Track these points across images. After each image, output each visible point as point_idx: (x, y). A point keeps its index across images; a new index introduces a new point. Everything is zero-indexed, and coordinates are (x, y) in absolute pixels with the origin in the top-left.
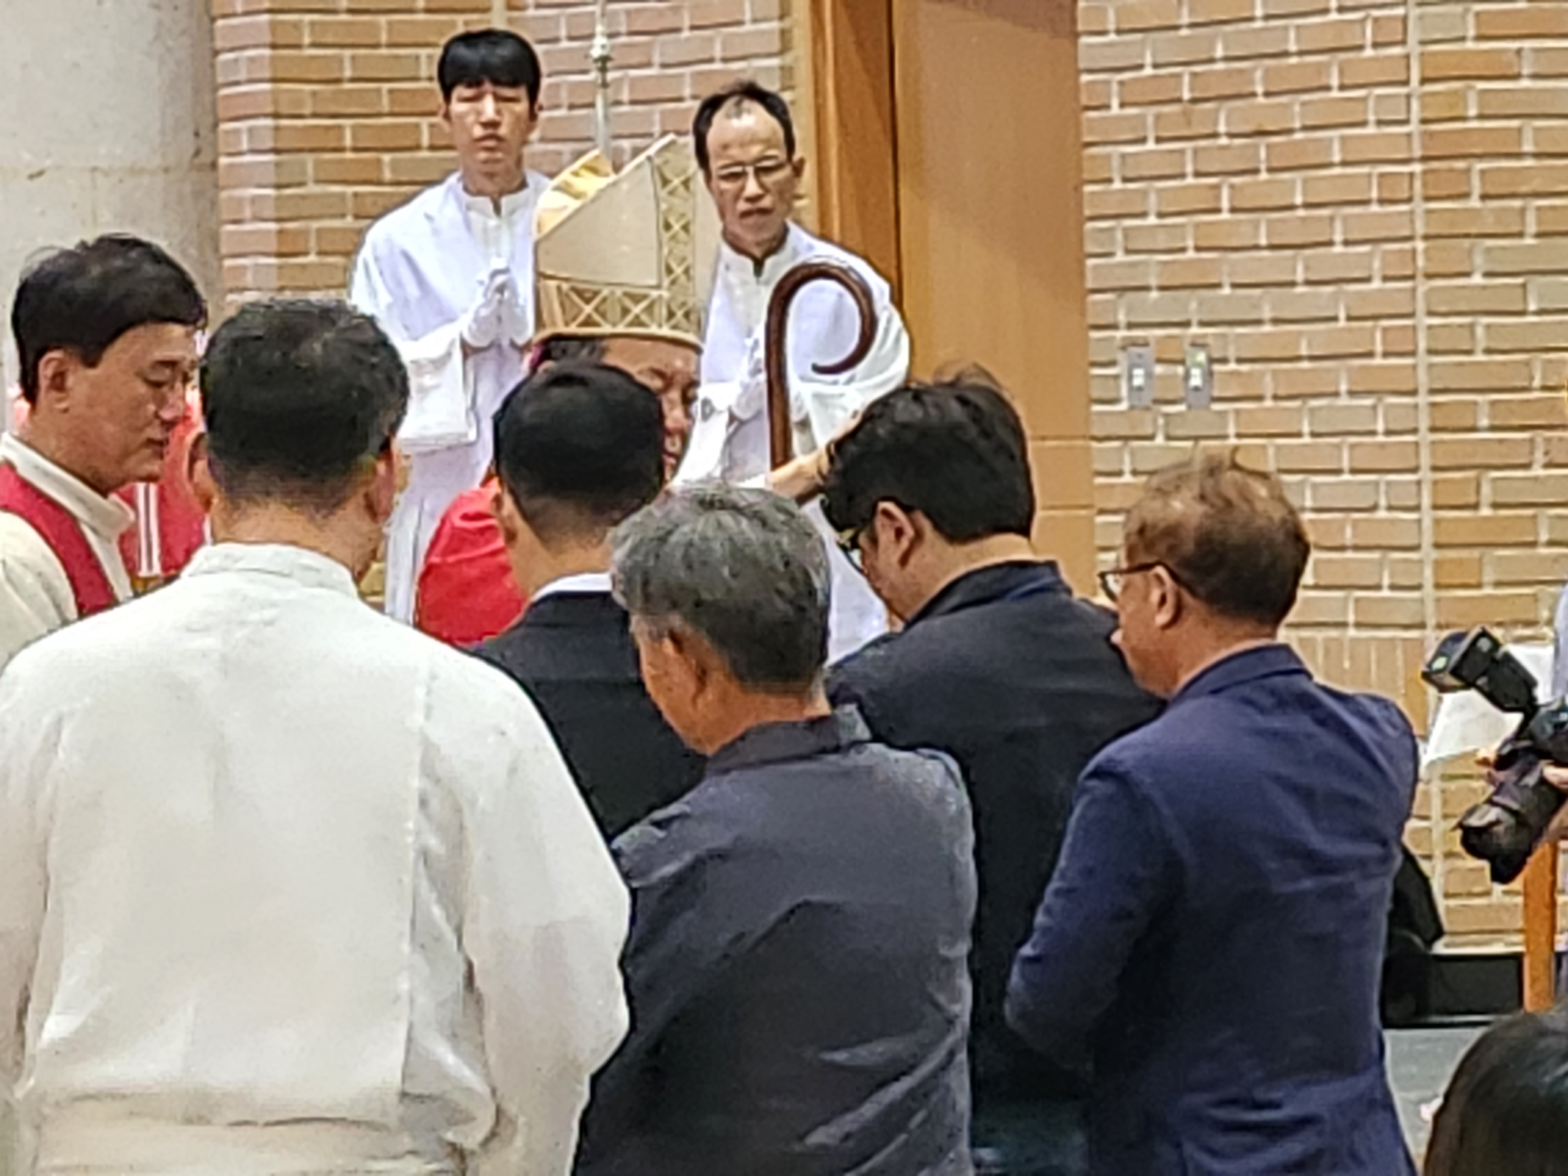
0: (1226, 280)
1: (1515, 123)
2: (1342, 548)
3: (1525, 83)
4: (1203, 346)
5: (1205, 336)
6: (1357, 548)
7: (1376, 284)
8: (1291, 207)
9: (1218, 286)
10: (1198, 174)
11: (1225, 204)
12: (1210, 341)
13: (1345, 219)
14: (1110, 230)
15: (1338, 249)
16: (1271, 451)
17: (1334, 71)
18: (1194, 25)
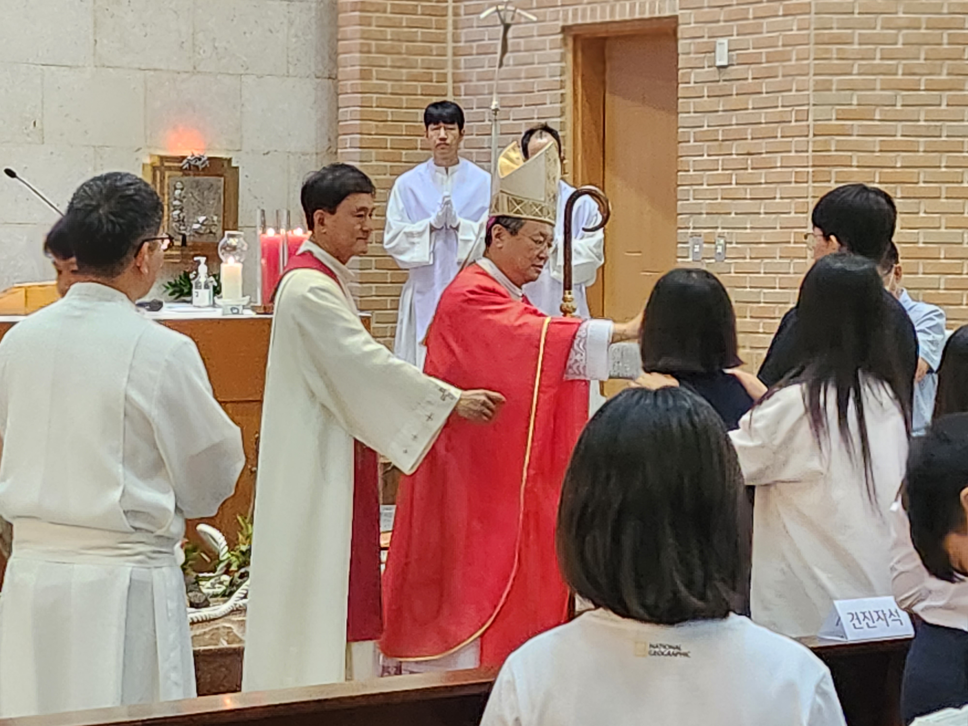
0: (733, 211)
1: (850, 154)
3: (854, 138)
4: (723, 237)
5: (724, 233)
7: (792, 215)
8: (760, 184)
9: (730, 213)
10: (723, 169)
11: (734, 182)
12: (726, 235)
13: (781, 189)
14: (688, 190)
15: (777, 200)
16: (748, 279)
17: (779, 130)
18: (724, 111)
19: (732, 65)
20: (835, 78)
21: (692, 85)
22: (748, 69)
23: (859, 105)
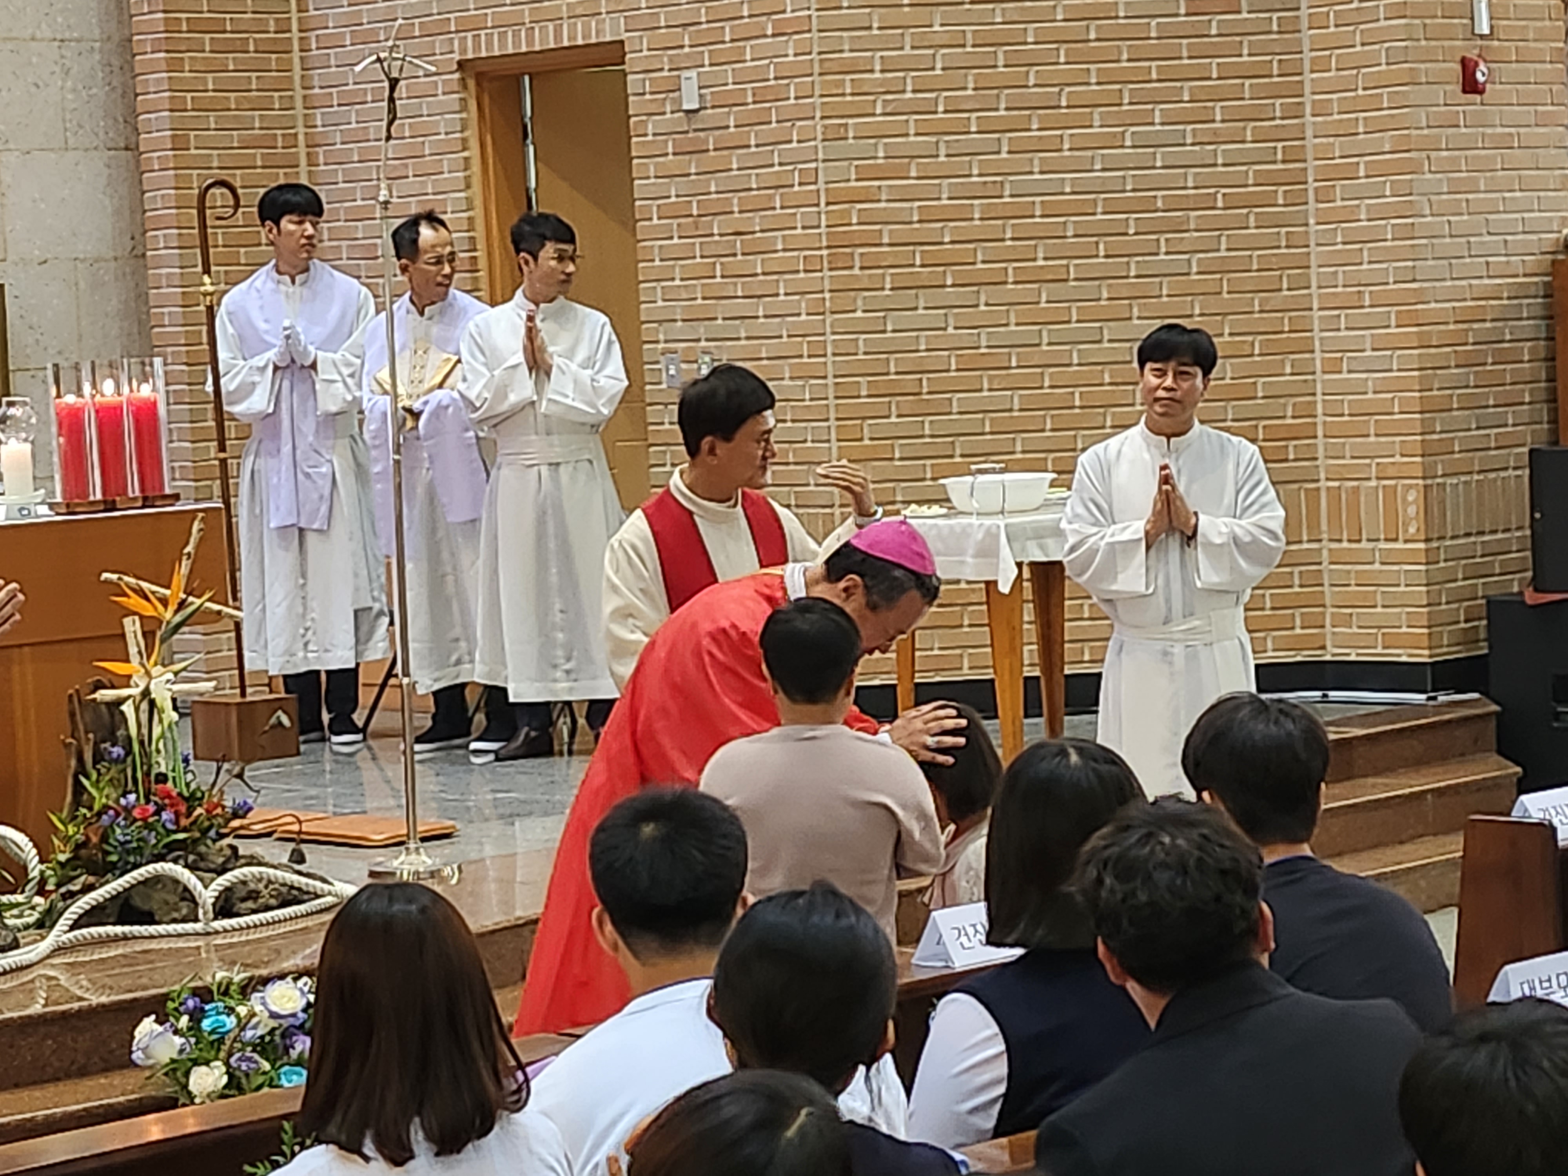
0: (720, 316)
1: (878, 227)
2: (787, 464)
3: (883, 205)
4: (708, 354)
5: (710, 348)
6: (796, 463)
7: (803, 317)
8: (756, 275)
9: (716, 319)
10: (702, 257)
11: (718, 273)
12: (712, 351)
13: (785, 281)
14: (654, 288)
15: (782, 298)
17: (778, 198)
18: (697, 174)
19: (705, 108)
20: (850, 121)
21: (650, 138)
22: (729, 113)
23: (886, 158)
